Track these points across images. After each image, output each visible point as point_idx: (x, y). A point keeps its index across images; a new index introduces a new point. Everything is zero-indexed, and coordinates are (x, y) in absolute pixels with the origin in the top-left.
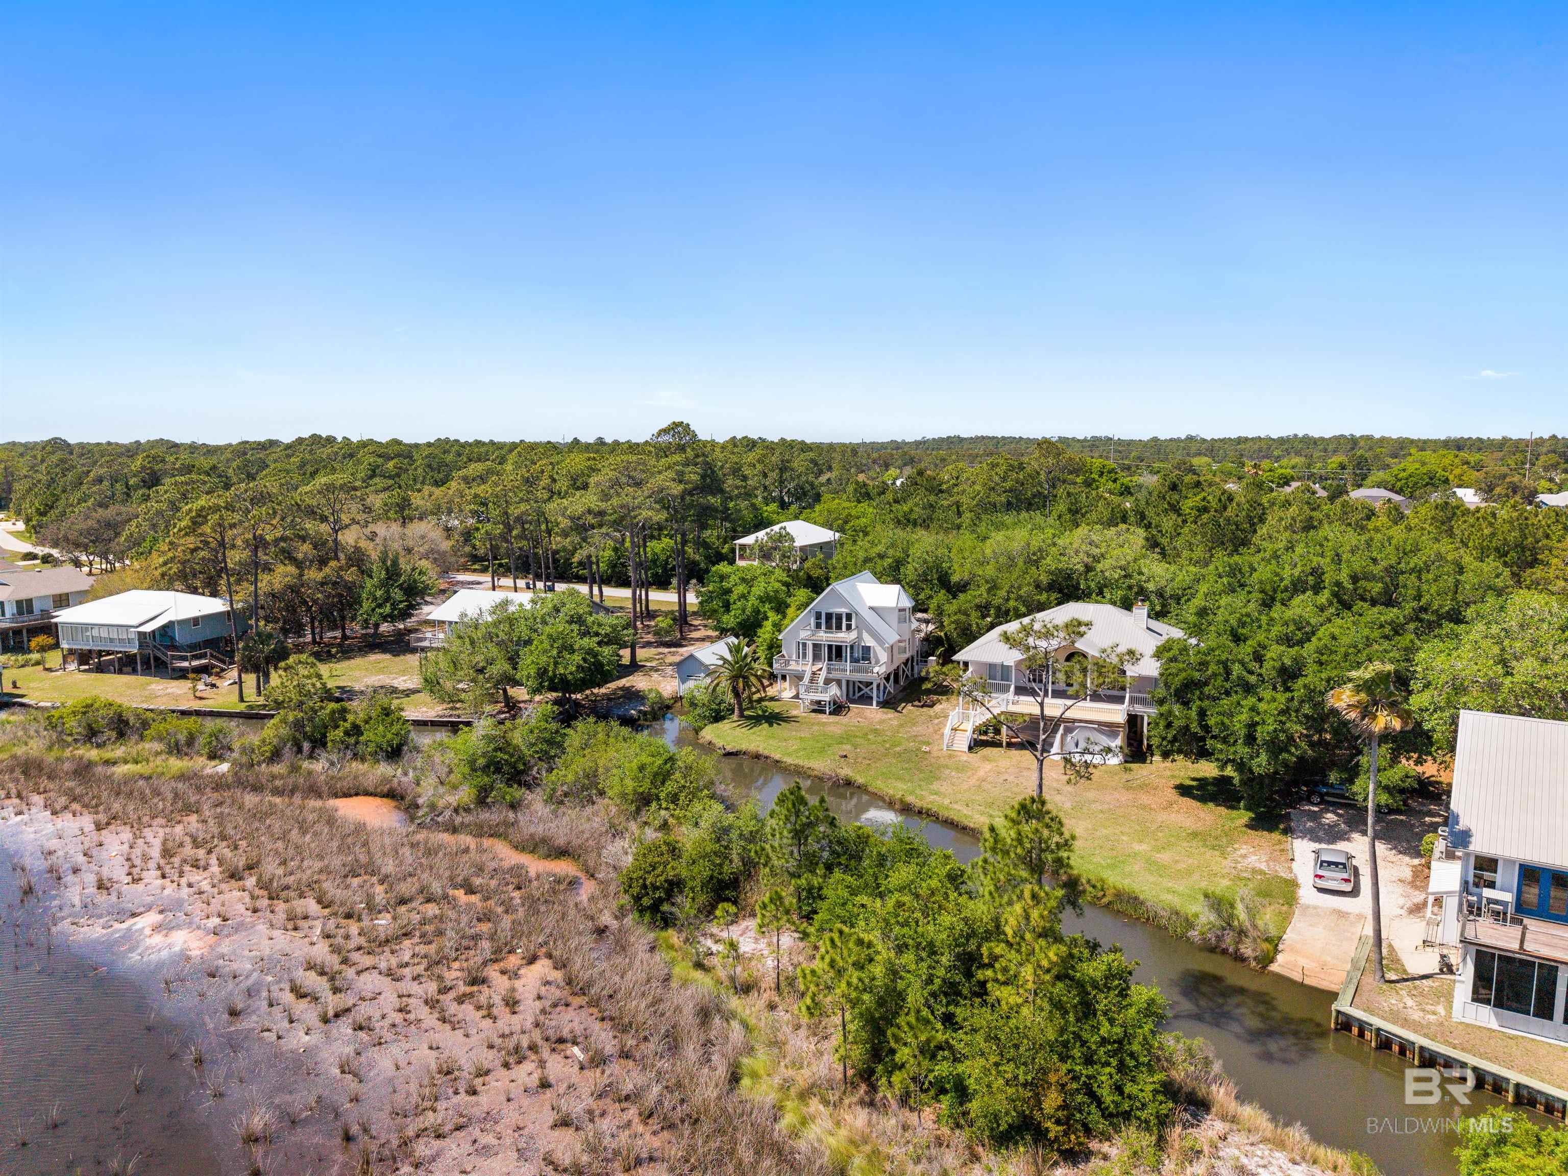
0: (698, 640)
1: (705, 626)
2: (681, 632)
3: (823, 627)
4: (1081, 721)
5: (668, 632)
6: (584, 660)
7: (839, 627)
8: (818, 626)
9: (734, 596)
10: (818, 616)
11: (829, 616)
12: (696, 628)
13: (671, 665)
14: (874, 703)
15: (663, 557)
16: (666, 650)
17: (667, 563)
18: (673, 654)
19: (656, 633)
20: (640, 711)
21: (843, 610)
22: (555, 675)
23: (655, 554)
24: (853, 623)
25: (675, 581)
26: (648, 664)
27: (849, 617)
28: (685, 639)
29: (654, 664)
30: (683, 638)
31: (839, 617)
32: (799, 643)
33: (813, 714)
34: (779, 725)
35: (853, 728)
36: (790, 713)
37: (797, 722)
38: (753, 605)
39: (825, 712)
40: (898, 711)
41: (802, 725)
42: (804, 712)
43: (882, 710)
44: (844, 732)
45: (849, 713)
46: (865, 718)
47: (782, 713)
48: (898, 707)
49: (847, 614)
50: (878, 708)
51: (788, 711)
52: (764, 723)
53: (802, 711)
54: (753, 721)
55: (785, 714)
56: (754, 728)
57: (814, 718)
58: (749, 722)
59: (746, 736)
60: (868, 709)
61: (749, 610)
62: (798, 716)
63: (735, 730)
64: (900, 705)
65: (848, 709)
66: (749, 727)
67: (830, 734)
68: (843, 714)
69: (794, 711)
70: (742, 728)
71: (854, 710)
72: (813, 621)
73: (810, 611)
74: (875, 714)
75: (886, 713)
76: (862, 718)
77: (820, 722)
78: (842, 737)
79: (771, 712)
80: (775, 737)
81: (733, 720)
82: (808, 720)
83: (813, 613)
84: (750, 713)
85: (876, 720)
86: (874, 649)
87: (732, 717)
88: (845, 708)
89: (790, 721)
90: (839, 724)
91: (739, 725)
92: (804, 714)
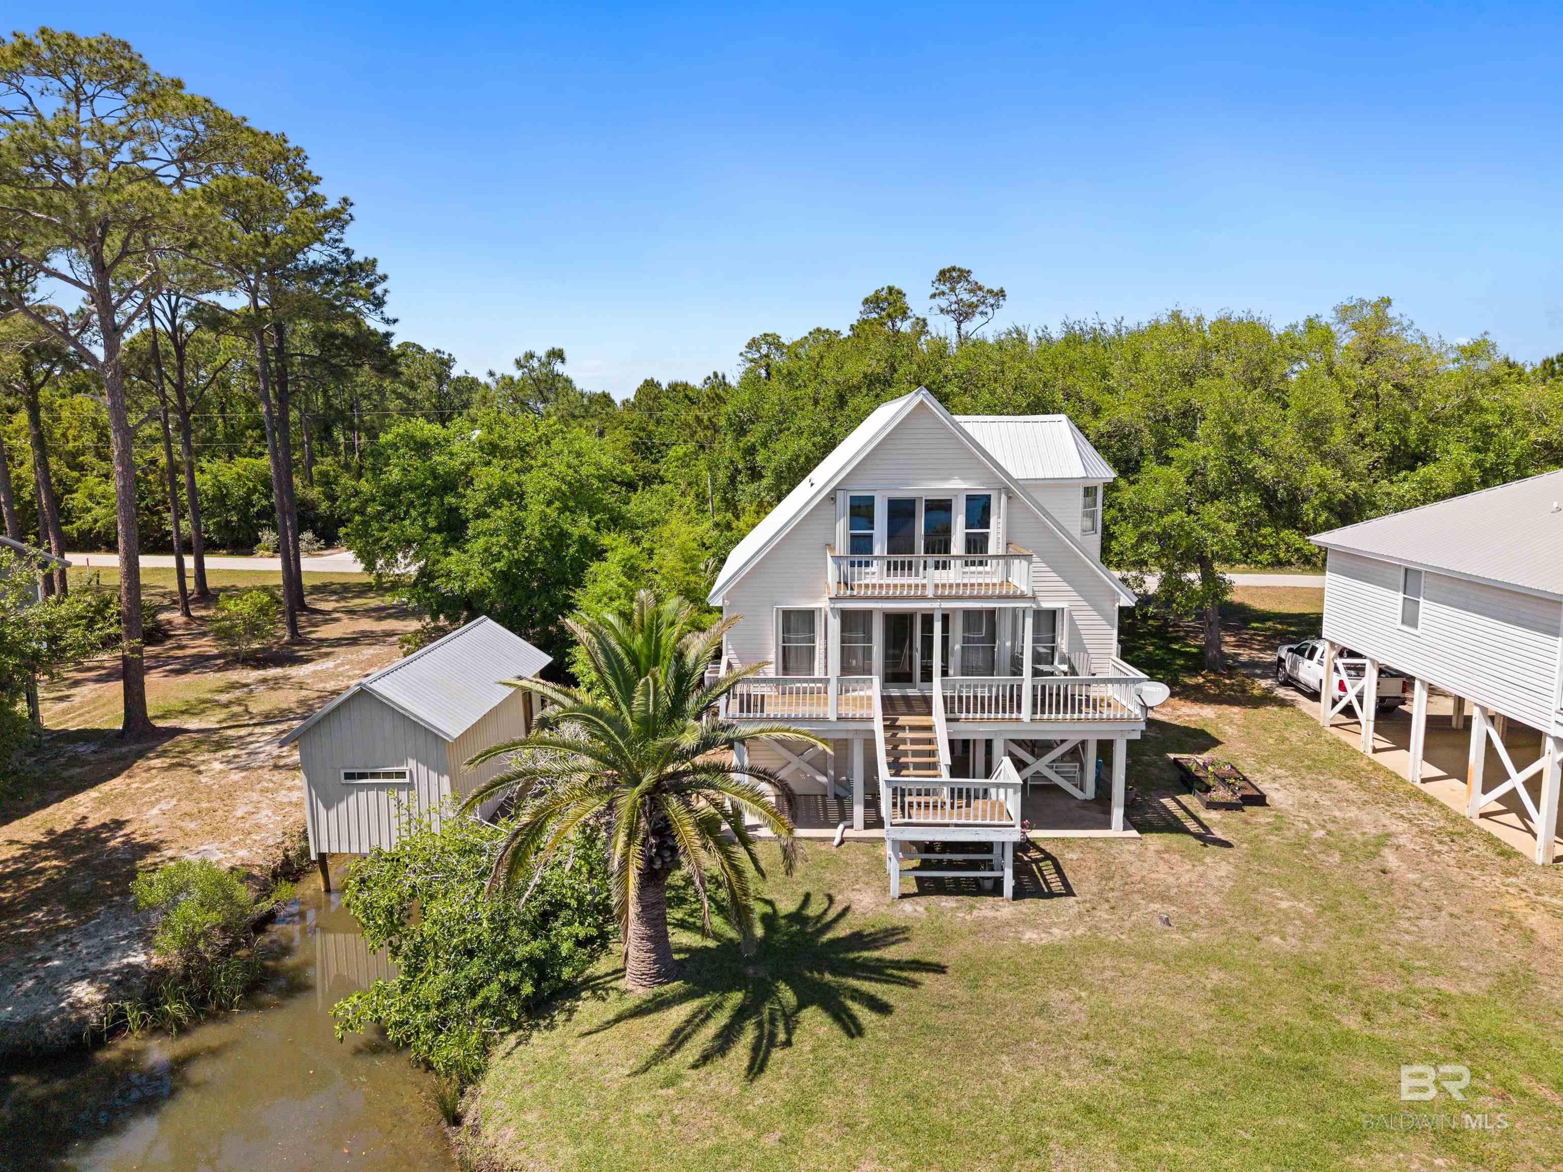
0: (338, 642)
1: (351, 612)
2: (293, 626)
3: (880, 547)
5: (253, 629)
8: (861, 551)
9: (473, 499)
10: (861, 511)
11: (901, 511)
12: (327, 618)
13: (268, 719)
14: (1118, 814)
15: (238, 492)
16: (251, 675)
17: (249, 503)
18: (275, 684)
19: (223, 634)
21: (957, 486)
23: (219, 485)
24: (996, 530)
25: (268, 537)
26: (193, 724)
27: (978, 510)
28: (304, 642)
29: (209, 721)
30: (298, 639)
31: (940, 511)
32: (787, 614)
33: (948, 902)
34: (881, 1008)
35: (1216, 977)
36: (847, 909)
37: (940, 969)
38: (544, 518)
39: (997, 889)
40: (1206, 838)
41: (974, 985)
42: (903, 896)
43: (1155, 841)
44: (1212, 1009)
45: (1069, 875)
46: (1164, 898)
47: (813, 910)
48: (1176, 818)
49: (970, 499)
50: (1134, 833)
51: (831, 899)
52: (801, 1006)
53: (895, 889)
54: (737, 998)
55: (832, 914)
56: (777, 1054)
57: (979, 928)
58: (718, 1007)
59: (770, 1141)
60: (1105, 840)
61: (533, 528)
62: (896, 922)
63: (669, 1082)
64: (1164, 807)
65: (1048, 856)
66: (741, 1052)
67: (1184, 1045)
68: (1057, 886)
69: (855, 896)
70: (705, 1058)
71: (1068, 858)
72: (842, 530)
73: (832, 498)
74: (1163, 867)
75: (1184, 854)
76: (1152, 900)
77: (1028, 949)
78: (1267, 1063)
79: (769, 920)
80: (948, 1131)
81: (630, 1003)
82: (964, 946)
83: (843, 503)
84: (680, 938)
85: (1214, 901)
86: (1071, 616)
87: (621, 984)
88: (1026, 851)
89: (898, 965)
90: (1118, 951)
91: (678, 1039)
92: (907, 906)
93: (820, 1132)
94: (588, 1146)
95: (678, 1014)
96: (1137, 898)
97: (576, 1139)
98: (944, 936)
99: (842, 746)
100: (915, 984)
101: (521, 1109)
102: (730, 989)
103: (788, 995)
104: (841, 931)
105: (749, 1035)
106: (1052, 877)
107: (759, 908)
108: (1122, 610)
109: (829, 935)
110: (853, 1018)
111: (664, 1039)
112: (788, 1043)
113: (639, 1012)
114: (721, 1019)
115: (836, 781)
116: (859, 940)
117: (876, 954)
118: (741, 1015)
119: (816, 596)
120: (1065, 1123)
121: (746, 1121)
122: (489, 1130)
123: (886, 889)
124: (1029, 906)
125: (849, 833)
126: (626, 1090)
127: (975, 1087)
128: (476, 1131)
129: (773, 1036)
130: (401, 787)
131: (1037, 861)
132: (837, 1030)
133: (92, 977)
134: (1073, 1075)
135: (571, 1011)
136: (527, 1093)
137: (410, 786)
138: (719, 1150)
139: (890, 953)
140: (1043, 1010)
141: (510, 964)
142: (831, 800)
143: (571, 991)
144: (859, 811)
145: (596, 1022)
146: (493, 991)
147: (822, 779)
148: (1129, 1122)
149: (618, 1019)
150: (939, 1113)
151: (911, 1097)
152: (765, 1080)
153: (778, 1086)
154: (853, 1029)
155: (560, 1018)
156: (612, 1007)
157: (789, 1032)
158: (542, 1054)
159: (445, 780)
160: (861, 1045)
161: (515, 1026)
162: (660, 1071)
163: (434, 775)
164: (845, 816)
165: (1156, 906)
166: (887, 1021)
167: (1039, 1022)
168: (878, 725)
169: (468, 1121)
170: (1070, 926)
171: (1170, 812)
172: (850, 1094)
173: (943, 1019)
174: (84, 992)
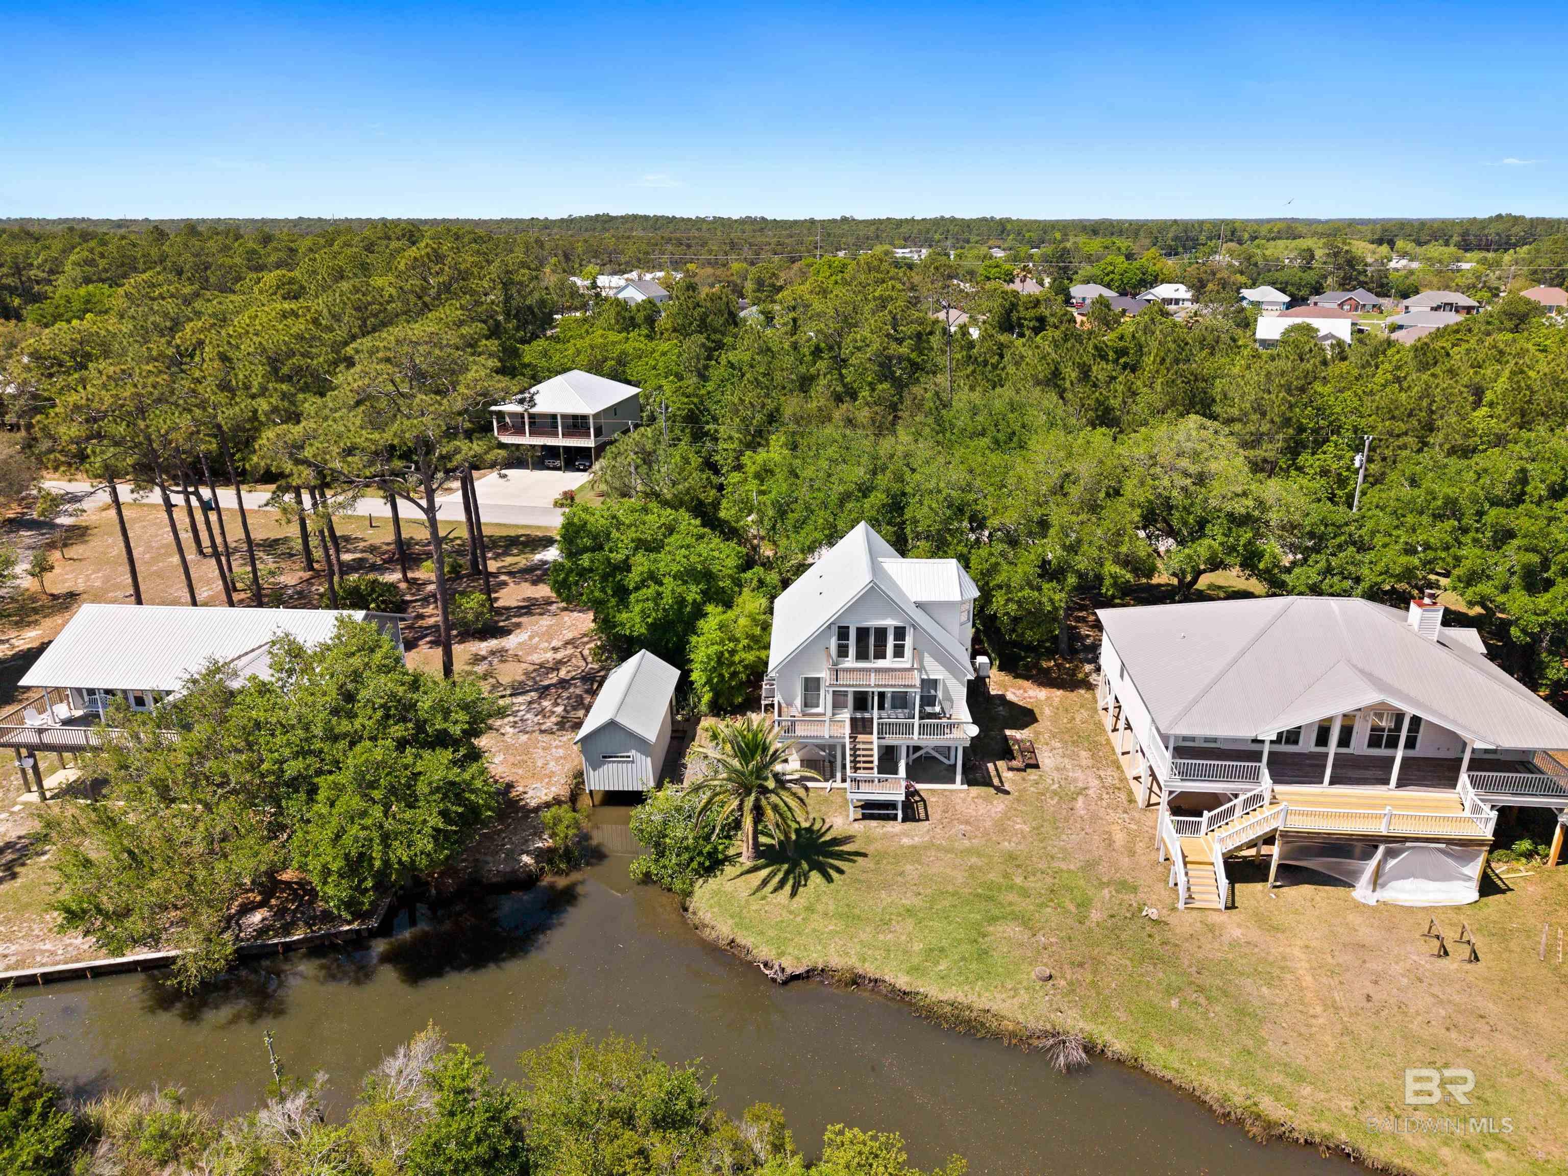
1: (511, 574)
3: (852, 651)
4: (1417, 839)
6: (444, 814)
7: (880, 655)
8: (843, 652)
10: (843, 633)
11: (863, 633)
12: (498, 581)
14: (959, 778)
16: (482, 647)
18: (501, 657)
20: (540, 855)
21: (890, 623)
22: (386, 863)
24: (908, 642)
27: (900, 633)
28: (498, 612)
31: (881, 633)
32: (806, 679)
33: (874, 823)
34: (840, 871)
35: (974, 860)
36: (831, 827)
37: (865, 855)
38: (673, 591)
39: (895, 818)
40: (1001, 790)
41: (878, 863)
42: (855, 820)
43: (975, 791)
44: (967, 874)
45: (929, 809)
46: (967, 823)
47: (816, 827)
48: (990, 777)
49: (896, 628)
50: (965, 787)
51: (824, 821)
52: (810, 870)
53: (852, 818)
54: (786, 866)
55: (823, 830)
56: (801, 889)
57: (885, 836)
58: (779, 870)
59: (799, 919)
60: (951, 791)
61: (668, 600)
62: (850, 833)
63: (764, 898)
64: (987, 769)
65: (923, 800)
66: (788, 888)
67: (950, 889)
68: (922, 815)
69: (834, 819)
70: (775, 890)
71: (931, 800)
72: (833, 643)
73: (829, 627)
74: (973, 806)
75: (987, 799)
76: (962, 823)
77: (902, 847)
78: (978, 896)
79: (798, 831)
80: (859, 917)
81: (745, 868)
82: (878, 845)
83: (835, 630)
84: (763, 839)
85: (988, 824)
86: (945, 684)
87: (740, 860)
88: (913, 796)
89: (849, 853)
90: (939, 848)
91: (765, 883)
92: (856, 825)
93: (815, 916)
94: (737, 920)
95: (764, 873)
96: (955, 822)
97: (732, 917)
98: (869, 840)
99: (832, 747)
100: (854, 861)
101: (711, 907)
102: (783, 863)
103: (805, 866)
104: (827, 837)
105: (791, 882)
106: (922, 811)
107: (794, 826)
108: (969, 681)
109: (823, 839)
110: (830, 876)
111: (759, 882)
112: (805, 885)
113: (749, 872)
114: (780, 875)
115: (830, 754)
116: (835, 841)
117: (841, 848)
118: (787, 873)
119: (820, 671)
120: (900, 915)
121: (791, 912)
122: (700, 913)
123: (848, 816)
124: (909, 825)
125: (835, 785)
126: (747, 901)
127: (871, 902)
128: (694, 913)
129: (799, 882)
130: (628, 762)
131: (916, 802)
132: (824, 881)
133: (528, 853)
134: (906, 898)
135: (722, 870)
136: (712, 901)
137: (633, 762)
138: (782, 922)
139: (846, 848)
140: (902, 874)
141: (700, 853)
142: (827, 764)
143: (721, 862)
144: (839, 775)
145: (733, 876)
146: (694, 865)
147: (823, 753)
148: (921, 915)
149: (742, 874)
150: (857, 911)
151: (848, 905)
152: (797, 898)
153: (802, 901)
154: (829, 879)
155: (718, 873)
156: (738, 870)
157: (806, 881)
158: (715, 887)
159: (649, 759)
160: (832, 886)
161: (701, 876)
162: (759, 894)
163: (643, 757)
164: (833, 776)
165: (962, 827)
166: (842, 877)
167: (899, 878)
168: (847, 740)
169: (691, 910)
170: (922, 836)
171: (988, 772)
172: (827, 904)
173: (863, 877)
174: (526, 859)
